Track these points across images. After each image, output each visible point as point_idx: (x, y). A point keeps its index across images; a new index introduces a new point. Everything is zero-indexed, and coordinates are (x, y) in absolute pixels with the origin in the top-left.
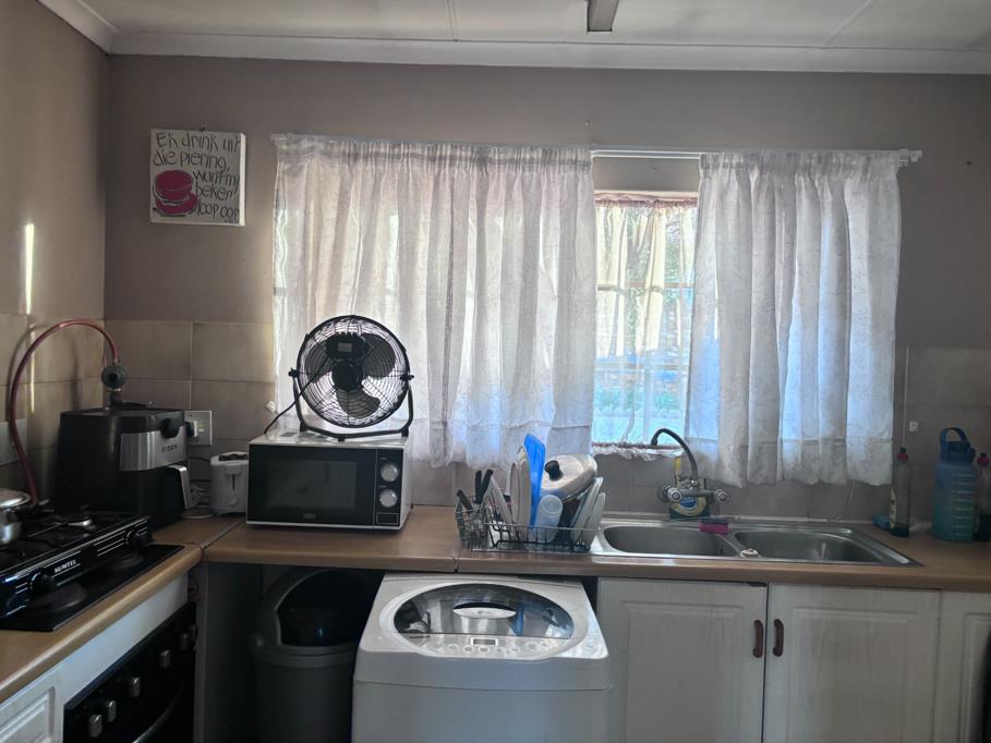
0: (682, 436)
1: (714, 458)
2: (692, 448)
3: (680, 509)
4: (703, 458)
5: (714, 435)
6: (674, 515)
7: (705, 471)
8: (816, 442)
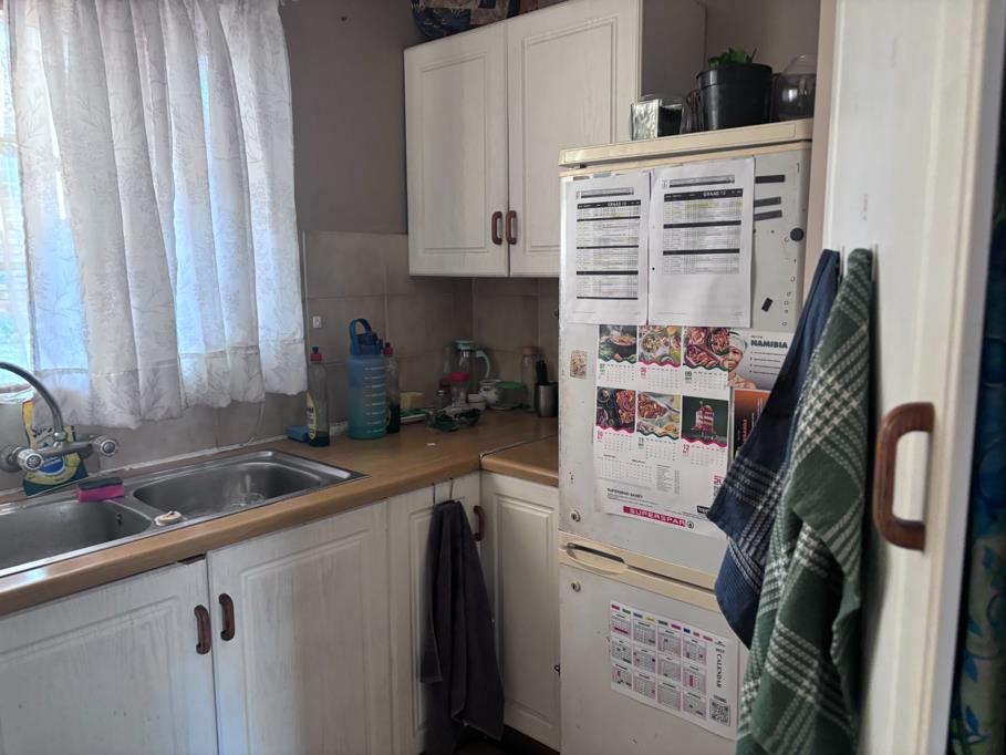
0: (29, 369)
1: (86, 394)
2: (48, 385)
3: (41, 477)
4: (67, 397)
5: (81, 360)
6: (32, 489)
7: (73, 414)
8: (223, 353)
